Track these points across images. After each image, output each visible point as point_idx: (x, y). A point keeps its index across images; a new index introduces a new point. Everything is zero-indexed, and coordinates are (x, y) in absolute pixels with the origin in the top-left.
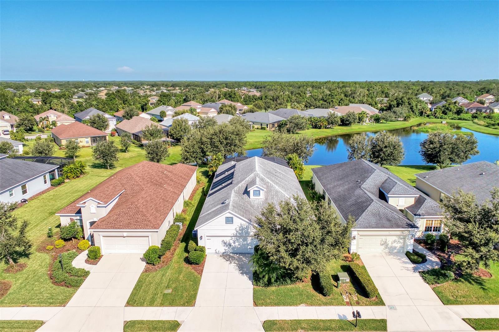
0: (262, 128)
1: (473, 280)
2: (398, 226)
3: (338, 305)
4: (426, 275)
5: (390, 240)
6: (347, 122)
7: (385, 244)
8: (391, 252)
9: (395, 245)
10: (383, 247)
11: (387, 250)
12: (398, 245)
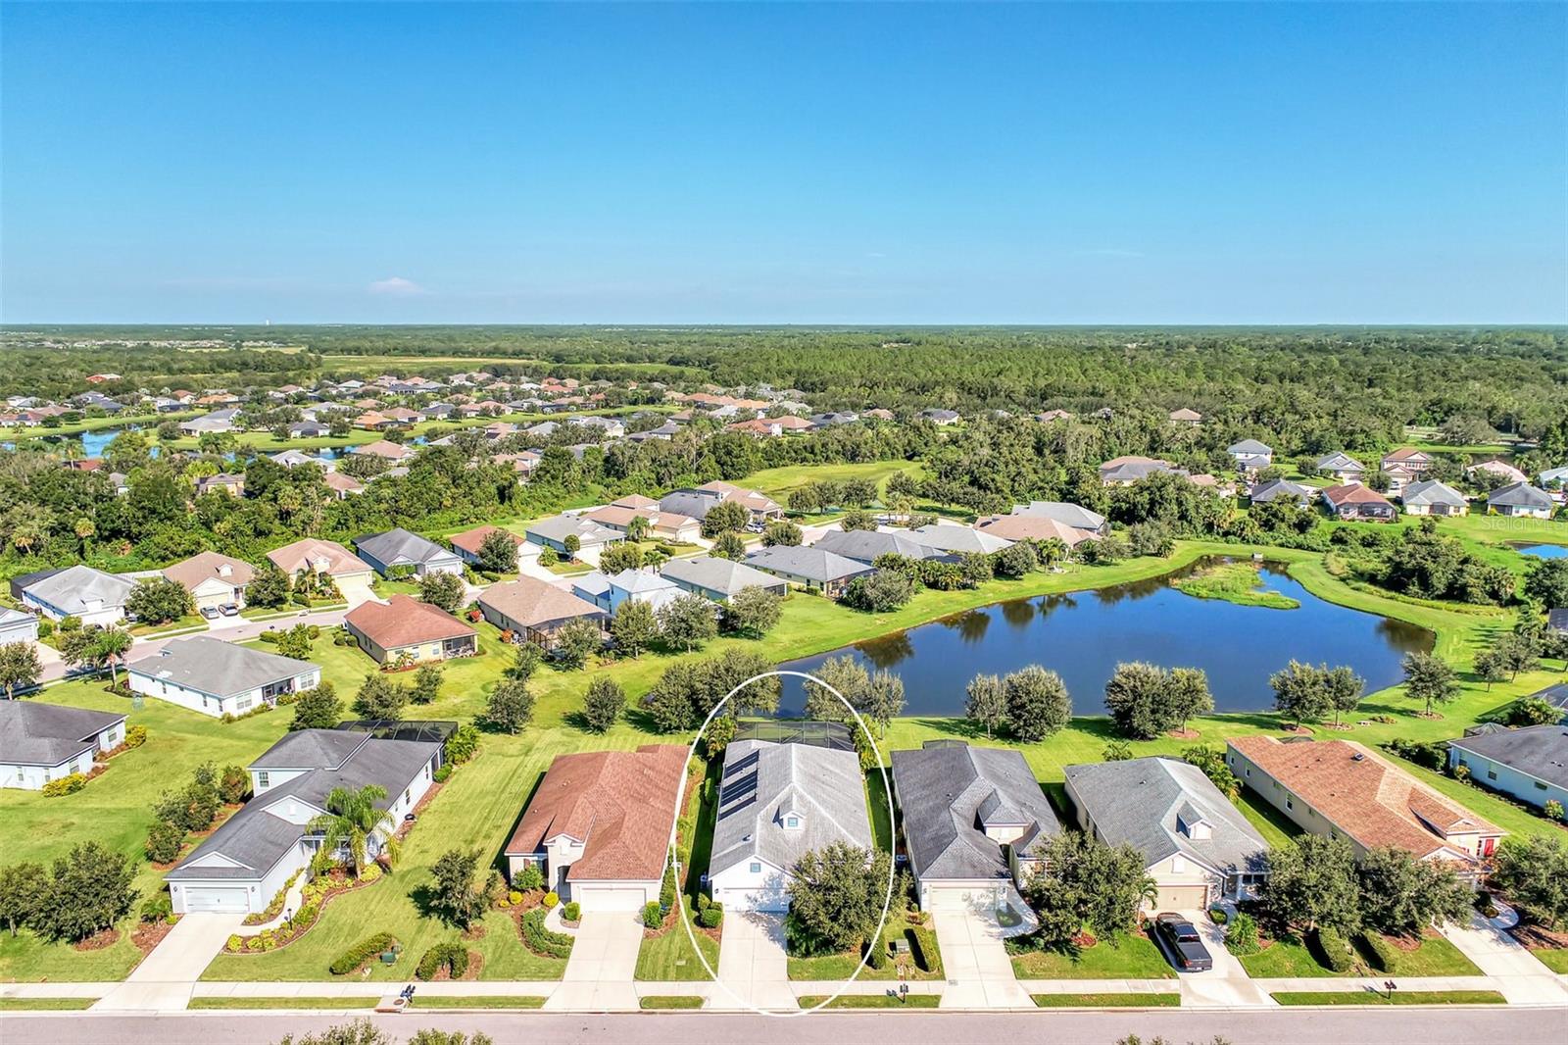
0: (810, 591)
1: (1068, 950)
2: (984, 875)
3: (889, 979)
4: (1010, 944)
5: (975, 894)
6: (1012, 572)
7: (968, 899)
8: (979, 911)
9: (982, 900)
10: (966, 903)
11: (972, 908)
12: (987, 901)
